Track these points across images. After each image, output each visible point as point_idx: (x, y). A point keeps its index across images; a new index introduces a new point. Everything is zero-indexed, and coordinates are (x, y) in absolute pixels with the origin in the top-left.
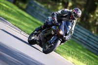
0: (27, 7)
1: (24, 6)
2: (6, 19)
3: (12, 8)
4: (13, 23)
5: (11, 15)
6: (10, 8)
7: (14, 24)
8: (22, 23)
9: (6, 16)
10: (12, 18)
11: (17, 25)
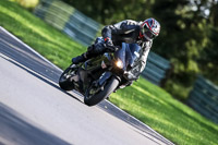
0: (191, 94)
1: (185, 93)
2: (144, 119)
3: (157, 95)
4: (160, 130)
5: (154, 111)
6: (154, 97)
7: (162, 131)
8: (180, 129)
9: (144, 112)
10: (156, 118)
11: (167, 133)
